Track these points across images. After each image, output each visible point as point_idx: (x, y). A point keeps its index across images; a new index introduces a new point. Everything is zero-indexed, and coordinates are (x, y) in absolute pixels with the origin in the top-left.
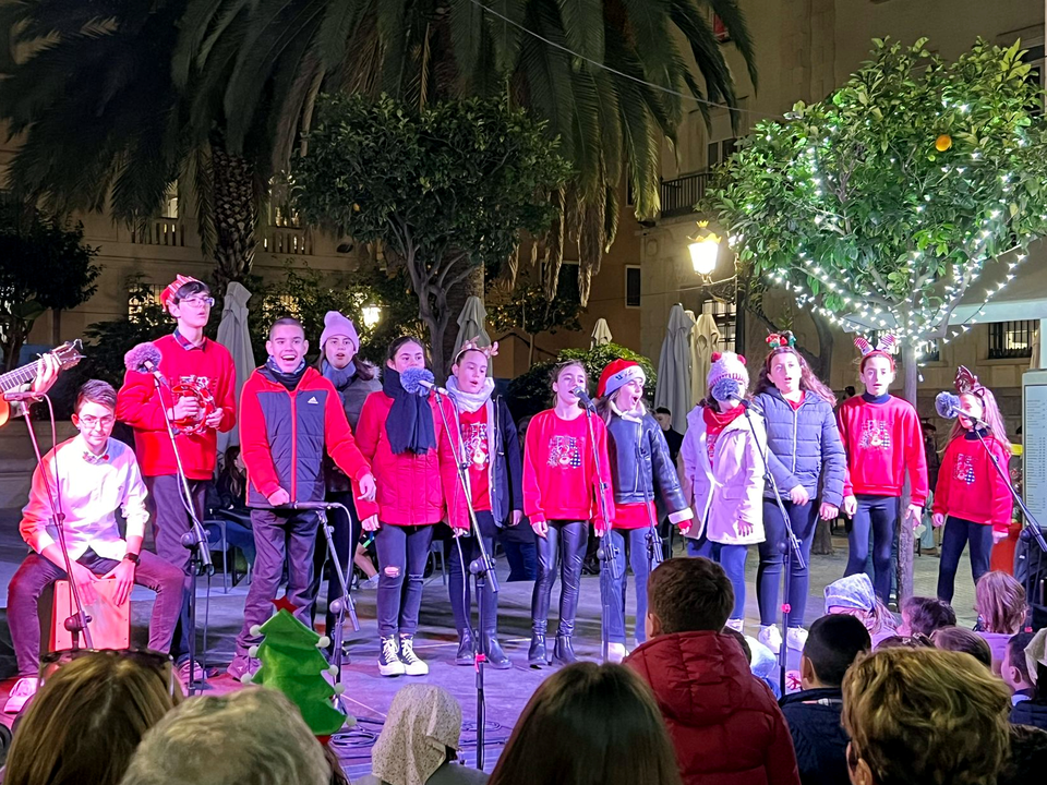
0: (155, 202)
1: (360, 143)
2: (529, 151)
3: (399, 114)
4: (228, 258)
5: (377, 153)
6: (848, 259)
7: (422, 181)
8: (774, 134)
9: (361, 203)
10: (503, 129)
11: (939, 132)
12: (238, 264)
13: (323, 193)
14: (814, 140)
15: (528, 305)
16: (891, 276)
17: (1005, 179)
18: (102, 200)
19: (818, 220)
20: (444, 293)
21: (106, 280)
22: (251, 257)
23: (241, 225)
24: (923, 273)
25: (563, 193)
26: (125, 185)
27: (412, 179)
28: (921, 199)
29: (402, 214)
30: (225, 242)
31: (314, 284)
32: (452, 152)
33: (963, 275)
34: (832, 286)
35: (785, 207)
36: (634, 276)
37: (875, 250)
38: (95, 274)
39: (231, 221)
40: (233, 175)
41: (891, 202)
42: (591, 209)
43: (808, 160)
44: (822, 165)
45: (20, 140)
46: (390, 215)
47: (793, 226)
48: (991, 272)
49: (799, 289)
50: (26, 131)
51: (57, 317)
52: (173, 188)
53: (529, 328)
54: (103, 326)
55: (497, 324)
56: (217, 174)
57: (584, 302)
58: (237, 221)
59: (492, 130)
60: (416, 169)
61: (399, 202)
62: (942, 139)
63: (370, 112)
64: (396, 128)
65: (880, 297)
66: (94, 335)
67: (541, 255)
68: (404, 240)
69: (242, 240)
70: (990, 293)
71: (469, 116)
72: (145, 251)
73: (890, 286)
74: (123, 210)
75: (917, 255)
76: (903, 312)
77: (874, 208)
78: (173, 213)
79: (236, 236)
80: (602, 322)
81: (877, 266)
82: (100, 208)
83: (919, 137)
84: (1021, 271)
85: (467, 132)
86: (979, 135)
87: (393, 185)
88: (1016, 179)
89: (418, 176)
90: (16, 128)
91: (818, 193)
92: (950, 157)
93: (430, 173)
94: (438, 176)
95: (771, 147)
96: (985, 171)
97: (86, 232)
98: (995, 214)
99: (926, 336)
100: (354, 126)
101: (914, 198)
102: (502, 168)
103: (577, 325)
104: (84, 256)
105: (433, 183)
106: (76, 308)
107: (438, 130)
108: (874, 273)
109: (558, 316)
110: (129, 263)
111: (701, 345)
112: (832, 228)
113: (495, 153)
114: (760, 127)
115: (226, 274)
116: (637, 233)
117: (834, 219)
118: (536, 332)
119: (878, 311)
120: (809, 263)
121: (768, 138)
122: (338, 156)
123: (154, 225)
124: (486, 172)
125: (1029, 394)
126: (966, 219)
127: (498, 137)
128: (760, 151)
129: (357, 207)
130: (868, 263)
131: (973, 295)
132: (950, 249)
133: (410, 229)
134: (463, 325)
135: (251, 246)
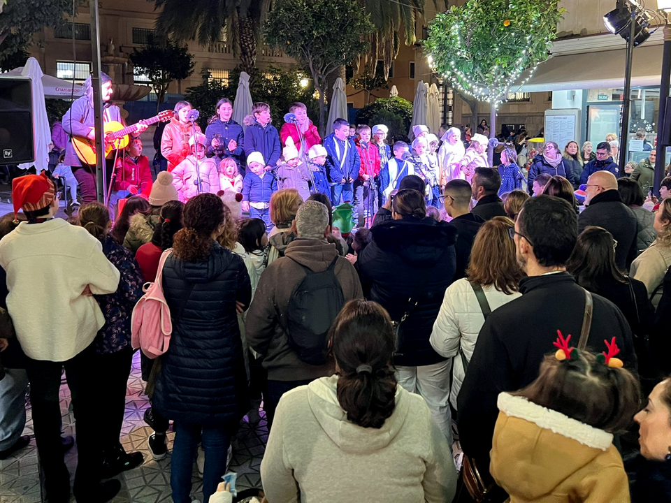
0: (215, 36)
1: (289, 17)
2: (357, 20)
3: (305, 4)
4: (245, 60)
5: (296, 21)
6: (469, 69)
7: (314, 32)
8: (443, 19)
9: (290, 41)
10: (347, 10)
11: (505, 19)
12: (249, 62)
13: (275, 37)
14: (458, 22)
15: (367, 79)
16: (487, 75)
17: (528, 38)
18: (194, 35)
19: (458, 53)
20: (325, 77)
21: (197, 69)
22: (255, 59)
23: (250, 46)
24: (499, 74)
25: (377, 34)
26: (203, 30)
27: (310, 31)
28: (498, 45)
29: (307, 45)
30: (244, 53)
31: (279, 70)
32: (326, 21)
33: (514, 75)
34: (465, 79)
35: (446, 48)
36: (413, 65)
37: (480, 65)
38: (193, 65)
39: (246, 44)
40: (247, 25)
41: (487, 47)
42: (388, 42)
43: (455, 29)
44: (460, 31)
45: (160, 9)
46: (302, 46)
47: (449, 56)
48: (524, 74)
49: (454, 79)
50: (163, 6)
51: (179, 82)
52: (224, 29)
53: (368, 88)
54: (192, 88)
55: (355, 86)
56: (240, 24)
57: (386, 79)
58: (249, 44)
59: (342, 11)
60: (311, 27)
61: (305, 41)
62: (506, 21)
63: (293, 4)
64: (303, 10)
65: (482, 84)
66: (189, 92)
67: (369, 59)
68: (308, 55)
69: (251, 52)
70: (523, 82)
71: (333, 5)
72: (214, 55)
73: (487, 79)
74: (203, 40)
75: (496, 67)
76: (491, 88)
77: (479, 48)
78: (225, 39)
79: (248, 50)
80: (394, 87)
81: (482, 71)
82: (193, 39)
83: (498, 21)
84: (536, 74)
85: (332, 13)
86: (519, 21)
87: (303, 34)
88: (531, 38)
89: (312, 30)
90: (158, 4)
91: (459, 42)
92: (509, 29)
93: (317, 29)
94: (320, 31)
95: (442, 24)
96: (520, 35)
97: (189, 47)
98: (524, 52)
99: (498, 99)
100: (286, 10)
101: (495, 45)
102: (347, 27)
103: (387, 87)
104: (189, 57)
105: (318, 33)
106: (186, 79)
107: (320, 11)
108: (481, 74)
109: (380, 83)
110: (207, 60)
112: (464, 56)
113: (344, 21)
114: (438, 16)
115: (245, 66)
116: (414, 49)
117: (465, 53)
118: (371, 90)
119: (481, 89)
120: (456, 70)
121: (441, 20)
122: (280, 21)
123: (217, 45)
124: (340, 29)
125: (547, 119)
126: (514, 53)
127: (344, 14)
128: (437, 26)
129: (289, 43)
130: (478, 70)
131: (517, 82)
132: (508, 65)
133: (311, 52)
134: (335, 90)
135: (255, 54)
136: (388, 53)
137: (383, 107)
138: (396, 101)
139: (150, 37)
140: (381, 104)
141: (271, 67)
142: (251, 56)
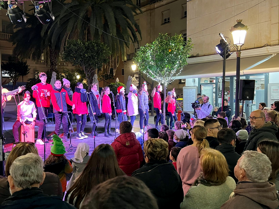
0: (39, 57)
1: (75, 48)
2: (104, 50)
3: (82, 43)
4: (53, 67)
5: (78, 50)
6: (155, 69)
8: (143, 49)
9: (75, 58)
10: (99, 46)
11: (169, 49)
12: (54, 68)
13: (69, 57)
14: (150, 50)
15: (105, 75)
16: (162, 72)
17: (179, 57)
18: (30, 57)
19: (150, 63)
20: (90, 74)
21: (31, 71)
22: (57, 67)
23: (55, 61)
24: (167, 72)
25: (110, 56)
26: (34, 55)
27: (84, 54)
28: (166, 60)
29: (82, 60)
30: (52, 64)
31: (68, 71)
32: (91, 50)
33: (173, 72)
34: (153, 74)
35: (145, 61)
36: (123, 70)
37: (159, 68)
38: (29, 70)
39: (53, 60)
40: (53, 52)
41: (162, 60)
42: (115, 59)
43: (149, 53)
44: (151, 54)
45: (15, 46)
46: (80, 60)
47: (146, 64)
48: (177, 71)
49: (148, 74)
50: (16, 44)
51: (23, 77)
52: (43, 55)
53: (105, 79)
54: (30, 79)
55: (100, 78)
56: (50, 52)
57: (114, 75)
58: (54, 61)
59: (98, 46)
60: (84, 53)
61: (82, 58)
62: (170, 50)
63: (76, 43)
64: (81, 45)
65: (160, 76)
66: (29, 81)
67: (107, 67)
68: (83, 64)
69: (55, 64)
70: (177, 75)
71: (94, 44)
72: (37, 65)
73: (162, 74)
74: (34, 59)
75: (166, 69)
76: (164, 78)
77: (159, 61)
78: (43, 59)
79: (54, 63)
80: (118, 78)
81: (160, 70)
82: (30, 58)
83: (166, 49)
84: (182, 71)
85: (93, 46)
86: (175, 49)
87: (81, 55)
88: (181, 56)
89: (85, 54)
90: (14, 44)
91: (150, 58)
92: (171, 53)
93: (87, 53)
94: (88, 54)
95: (143, 51)
96: (176, 55)
97: (27, 62)
98: (178, 62)
99: (167, 82)
100: (74, 45)
101: (165, 59)
102: (99, 53)
103: (113, 79)
104: (27, 66)
105: (88, 55)
106: (26, 76)
107: (88, 46)
108: (159, 72)
109: (110, 77)
110: (35, 68)
111: (133, 82)
112: (153, 64)
113: (98, 50)
114: (141, 47)
115: (52, 70)
116: (123, 63)
117: (153, 63)
118: (107, 80)
119: (160, 78)
120: (149, 70)
121: (142, 49)
122: (71, 50)
123: (40, 61)
124: (97, 53)
125: (184, 90)
126: (173, 63)
127: (99, 47)
128: (141, 51)
129: (74, 59)
130: (158, 70)
131: (175, 75)
132: (171, 68)
133: (84, 63)
134: (94, 79)
135: (57, 65)
136: (115, 64)
137: (114, 87)
138: (119, 84)
139: (10, 57)
140: (113, 85)
141: (64, 70)
142: (55, 65)
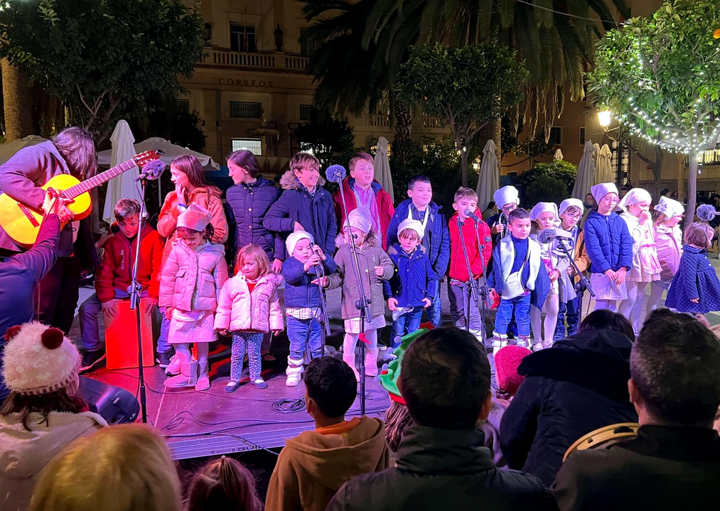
1: (425, 67)
2: (508, 67)
4: (400, 129)
5: (433, 71)
6: (657, 105)
7: (454, 83)
8: (617, 37)
9: (427, 96)
10: (495, 57)
11: (715, 29)
12: (405, 131)
13: (411, 92)
14: (640, 37)
15: (530, 145)
16: (683, 115)
19: (640, 84)
20: (470, 139)
22: (410, 128)
23: (406, 115)
24: (703, 111)
27: (449, 83)
28: (702, 68)
29: (447, 100)
30: (400, 123)
32: (470, 69)
34: (649, 121)
35: (621, 78)
37: (674, 99)
39: (402, 113)
41: (684, 71)
43: (635, 50)
44: (643, 52)
46: (441, 101)
47: (626, 88)
49: (633, 125)
50: (321, 79)
53: (531, 155)
55: (517, 153)
57: (547, 141)
58: (404, 113)
59: (490, 57)
60: (451, 78)
61: (445, 95)
62: (718, 31)
63: (431, 52)
65: (677, 127)
67: (527, 120)
68: (449, 112)
69: (406, 121)
71: (478, 51)
73: (683, 121)
75: (699, 101)
76: (691, 135)
77: (674, 75)
79: (403, 120)
80: (559, 151)
81: (676, 110)
83: (704, 31)
85: (477, 58)
87: (441, 86)
89: (453, 81)
91: (641, 68)
93: (458, 80)
94: (462, 81)
95: (615, 45)
97: (349, 120)
99: (702, 148)
100: (422, 59)
101: (698, 67)
102: (495, 76)
105: (460, 84)
107: (463, 59)
108: (674, 113)
109: (544, 149)
110: (369, 134)
111: (602, 159)
112: (649, 88)
113: (492, 69)
114: (609, 34)
115: (400, 136)
117: (650, 83)
118: (534, 156)
119: (675, 135)
120: (635, 109)
121: (614, 40)
122: (416, 75)
124: (488, 78)
127: (492, 60)
128: (608, 47)
129: (426, 98)
130: (670, 107)
133: (451, 107)
134: (485, 153)
135: (410, 123)
136: (549, 111)
137: (544, 173)
138: (560, 166)
140: (542, 169)
141: (425, 137)
142: (406, 126)
